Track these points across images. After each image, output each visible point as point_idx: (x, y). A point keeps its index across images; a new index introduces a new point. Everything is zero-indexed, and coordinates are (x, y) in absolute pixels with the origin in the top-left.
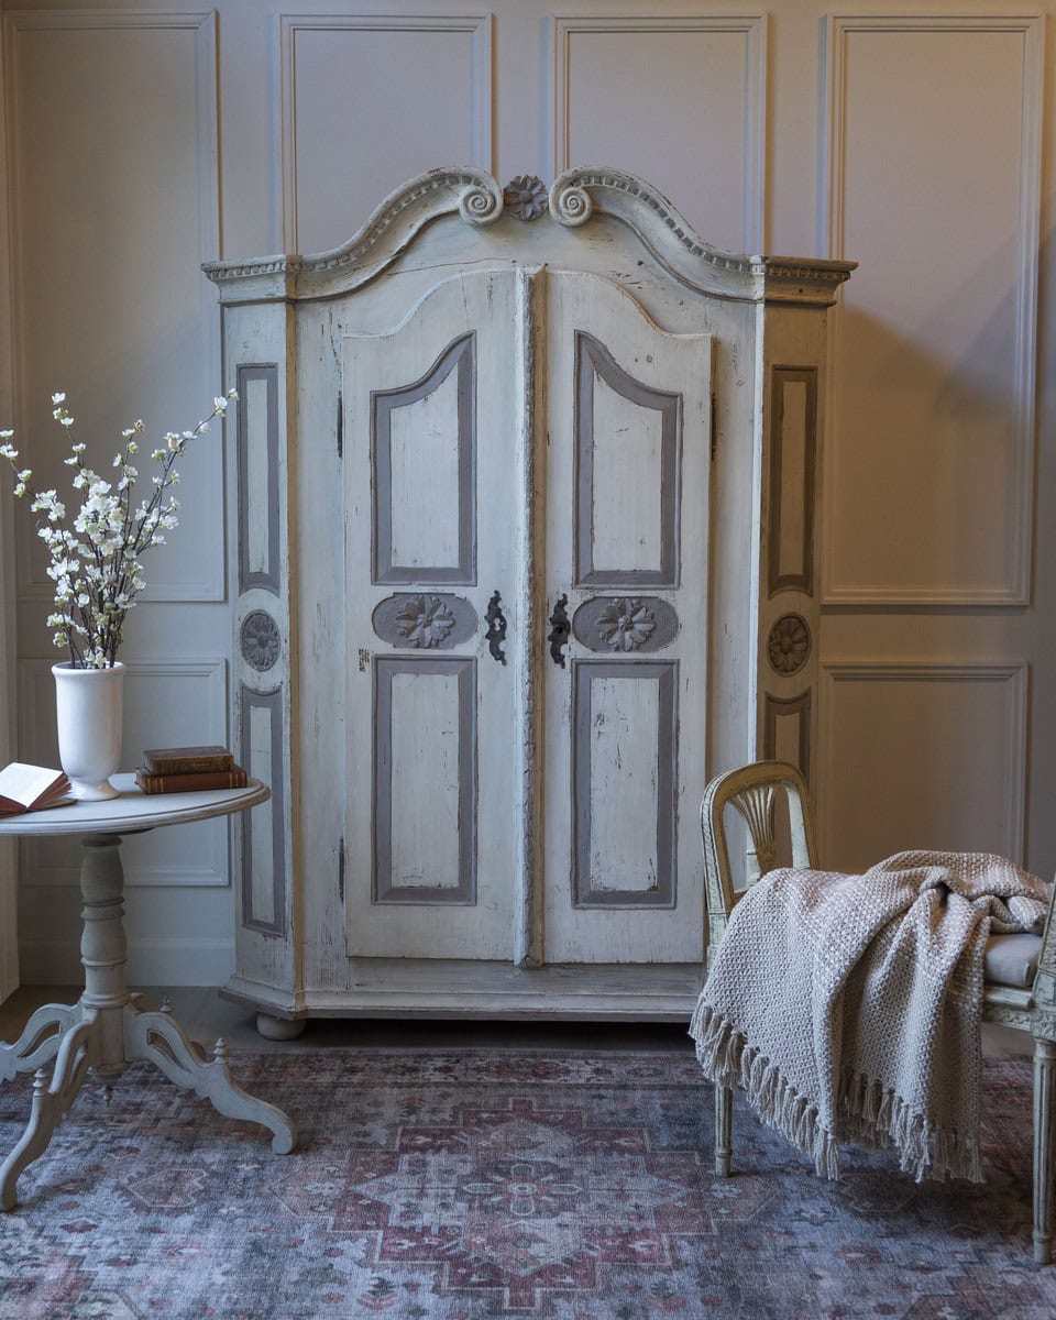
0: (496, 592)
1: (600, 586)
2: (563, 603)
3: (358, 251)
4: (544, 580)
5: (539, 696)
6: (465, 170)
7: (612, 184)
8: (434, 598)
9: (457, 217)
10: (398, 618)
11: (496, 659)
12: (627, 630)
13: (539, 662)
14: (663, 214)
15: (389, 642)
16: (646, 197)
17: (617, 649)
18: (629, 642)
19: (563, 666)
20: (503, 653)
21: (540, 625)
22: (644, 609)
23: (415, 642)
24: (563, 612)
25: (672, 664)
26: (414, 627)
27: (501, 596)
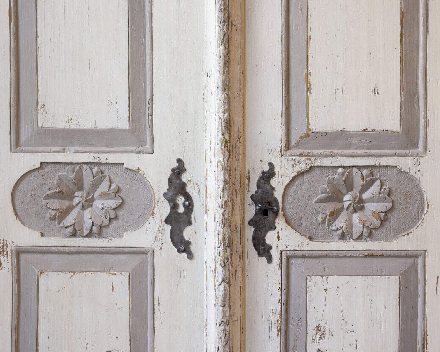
0: (179, 161)
1: (319, 152)
2: (268, 175)
4: (244, 144)
5: (238, 302)
8: (95, 169)
10: (47, 197)
11: (179, 251)
12: (355, 211)
13: (236, 256)
15: (35, 229)
17: (343, 237)
18: (357, 228)
19: (270, 259)
20: (188, 243)
21: (238, 205)
22: (378, 182)
23: (71, 229)
24: (268, 188)
25: (417, 256)
26: (69, 209)
27: (186, 166)
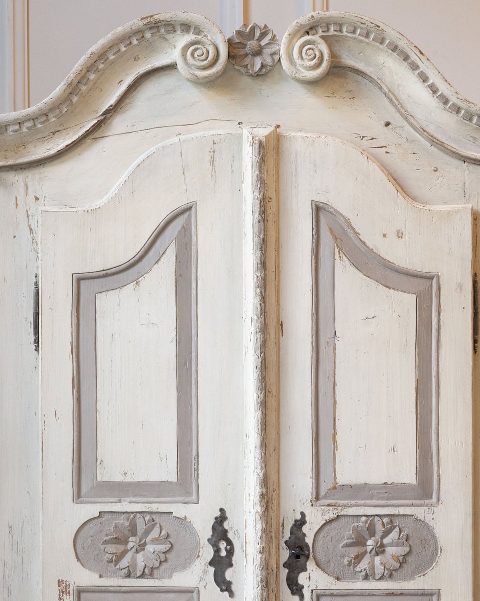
0: (222, 510)
1: (345, 502)
2: (300, 523)
3: (58, 111)
4: (279, 495)
6: (183, 16)
7: (354, 32)
8: (148, 518)
9: (173, 72)
10: (106, 542)
11: (222, 591)
12: (377, 554)
13: (273, 596)
14: (414, 67)
15: (94, 572)
16: (395, 48)
17: (366, 578)
18: (379, 570)
19: (302, 598)
20: (230, 583)
21: (274, 550)
22: (397, 529)
23: (126, 571)
24: (301, 534)
25: (432, 595)
26: (125, 553)
27: (228, 515)
